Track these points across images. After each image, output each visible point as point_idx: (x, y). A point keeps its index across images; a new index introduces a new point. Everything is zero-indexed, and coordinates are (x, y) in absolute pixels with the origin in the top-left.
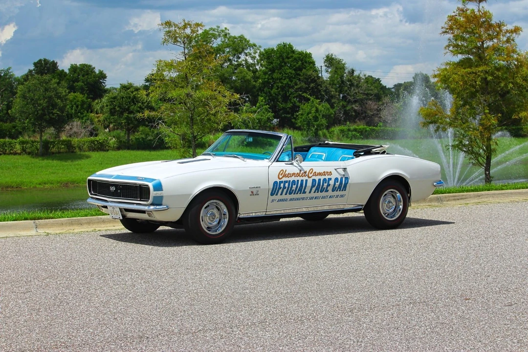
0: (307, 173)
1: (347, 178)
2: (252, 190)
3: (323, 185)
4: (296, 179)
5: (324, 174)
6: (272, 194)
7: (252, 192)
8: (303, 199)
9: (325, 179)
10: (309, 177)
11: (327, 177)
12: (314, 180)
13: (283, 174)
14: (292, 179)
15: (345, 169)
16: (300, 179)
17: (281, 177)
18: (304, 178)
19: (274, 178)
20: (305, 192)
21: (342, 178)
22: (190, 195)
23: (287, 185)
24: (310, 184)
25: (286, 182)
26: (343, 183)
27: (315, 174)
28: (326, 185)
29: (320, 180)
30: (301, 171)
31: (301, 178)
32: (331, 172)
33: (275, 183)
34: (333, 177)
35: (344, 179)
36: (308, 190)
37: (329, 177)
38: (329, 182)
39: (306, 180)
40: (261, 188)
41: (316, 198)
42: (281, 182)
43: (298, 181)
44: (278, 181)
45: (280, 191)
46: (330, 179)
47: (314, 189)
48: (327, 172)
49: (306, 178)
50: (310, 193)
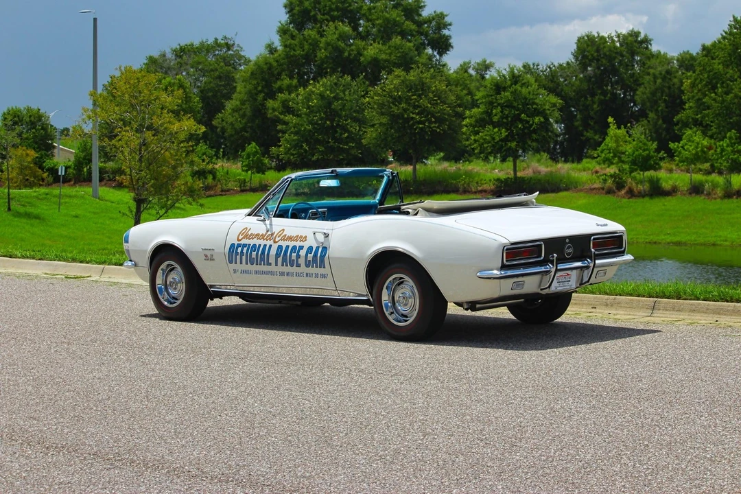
0: (274, 235)
1: (325, 249)
2: (206, 252)
3: (291, 255)
4: (258, 242)
5: (297, 238)
6: (231, 262)
7: (206, 256)
8: (270, 273)
9: (294, 247)
10: (274, 242)
11: (298, 244)
12: (280, 247)
13: (245, 234)
14: (252, 242)
15: (326, 235)
16: (262, 242)
17: (240, 238)
18: (268, 243)
19: (233, 238)
20: (268, 263)
21: (318, 248)
23: (245, 249)
24: (273, 251)
25: (245, 245)
26: (319, 255)
27: (285, 238)
28: (294, 256)
29: (288, 246)
30: (268, 231)
31: (266, 242)
32: (305, 237)
33: (233, 245)
34: (306, 245)
35: (320, 249)
36: (272, 259)
37: (302, 244)
38: (299, 251)
39: (271, 246)
40: (215, 251)
41: (287, 274)
42: (239, 245)
43: (260, 246)
44: (235, 243)
45: (239, 258)
46: (301, 248)
47: (280, 260)
48: (301, 237)
49: (271, 243)
50: (276, 264)
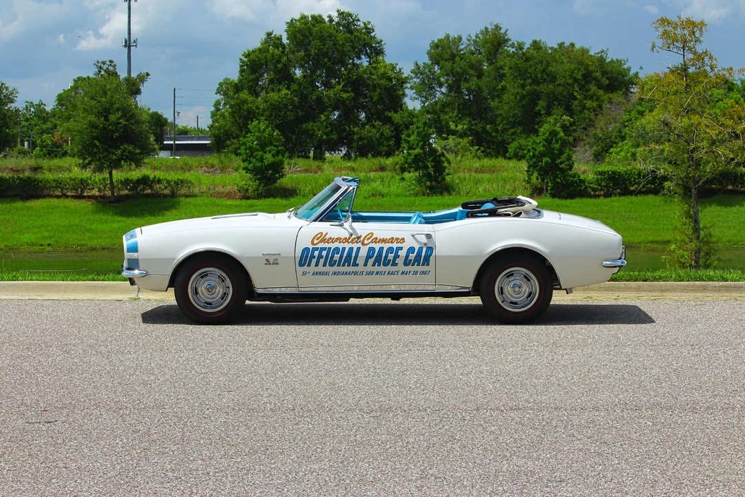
0: (362, 239)
1: (430, 249)
2: (267, 257)
3: (386, 256)
4: (341, 246)
5: (392, 240)
6: (301, 265)
8: (356, 273)
9: (390, 250)
10: (363, 244)
11: (395, 245)
12: (372, 250)
13: (322, 238)
14: (333, 246)
15: (429, 236)
17: (315, 242)
18: (356, 246)
19: (305, 242)
20: (355, 265)
21: (421, 249)
22: (174, 259)
23: (324, 253)
24: (363, 253)
25: (324, 249)
26: (423, 254)
27: (376, 241)
28: (391, 256)
29: (382, 249)
31: (351, 245)
32: (403, 239)
33: (306, 249)
34: (406, 246)
35: (424, 250)
36: (361, 261)
37: (399, 245)
38: (397, 252)
39: (359, 249)
40: (282, 255)
41: (377, 273)
42: (315, 249)
43: (344, 249)
44: (311, 247)
45: (314, 261)
46: (401, 248)
47: (371, 261)
48: (397, 239)
49: (360, 245)
50: (365, 265)
